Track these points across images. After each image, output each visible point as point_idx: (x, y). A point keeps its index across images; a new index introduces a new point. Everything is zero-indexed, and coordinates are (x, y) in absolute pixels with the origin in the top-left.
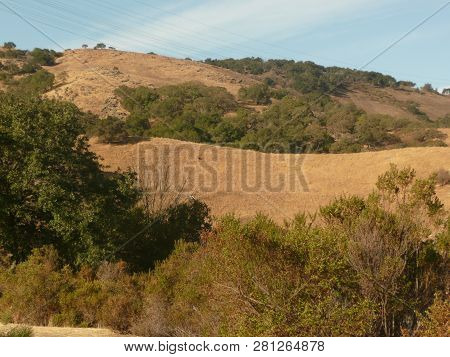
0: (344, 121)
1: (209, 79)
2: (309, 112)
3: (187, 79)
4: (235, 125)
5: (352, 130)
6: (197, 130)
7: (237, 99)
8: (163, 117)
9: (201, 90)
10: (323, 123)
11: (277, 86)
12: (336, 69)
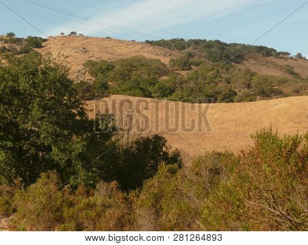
0: (243, 80)
1: (149, 54)
2: (218, 74)
3: (133, 55)
4: (168, 85)
5: (249, 86)
6: (142, 89)
7: (168, 67)
8: (118, 81)
9: (143, 62)
10: (228, 82)
11: (195, 57)
12: (235, 45)
